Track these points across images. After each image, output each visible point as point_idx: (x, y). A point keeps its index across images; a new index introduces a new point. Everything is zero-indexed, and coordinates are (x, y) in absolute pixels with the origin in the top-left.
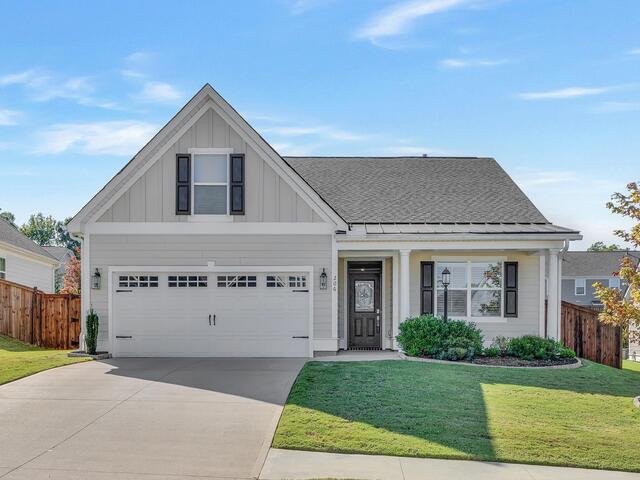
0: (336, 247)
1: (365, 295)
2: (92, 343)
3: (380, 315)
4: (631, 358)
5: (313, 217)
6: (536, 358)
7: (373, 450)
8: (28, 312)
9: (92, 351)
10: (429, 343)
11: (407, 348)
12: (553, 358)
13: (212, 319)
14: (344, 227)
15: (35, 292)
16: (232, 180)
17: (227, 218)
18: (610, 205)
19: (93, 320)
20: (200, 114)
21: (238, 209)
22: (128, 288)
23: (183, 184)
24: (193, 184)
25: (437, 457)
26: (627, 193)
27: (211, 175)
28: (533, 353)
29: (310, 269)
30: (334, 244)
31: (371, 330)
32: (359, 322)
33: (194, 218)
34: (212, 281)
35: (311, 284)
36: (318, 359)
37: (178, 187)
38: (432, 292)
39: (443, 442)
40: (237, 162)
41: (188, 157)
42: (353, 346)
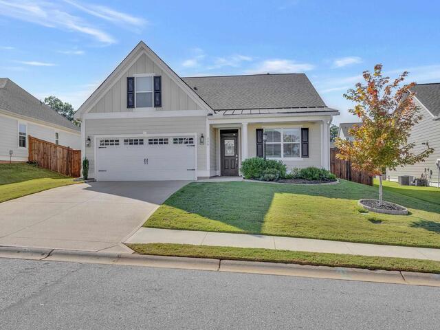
0: (208, 123)
1: (229, 148)
2: (85, 174)
3: (238, 158)
4: (387, 179)
5: (197, 107)
6: (313, 179)
7: (195, 228)
8: (65, 159)
9: (86, 178)
10: (255, 171)
11: (245, 174)
12: (323, 179)
13: (146, 161)
14: (212, 112)
15: (69, 150)
16: (155, 90)
17: (153, 109)
18: (345, 95)
19: (86, 162)
20: (138, 56)
21: (158, 104)
22: (104, 146)
23: (130, 92)
24: (135, 92)
25: (228, 232)
26: (355, 89)
27: (144, 87)
28: (312, 176)
29: (195, 134)
30: (207, 121)
31: (233, 165)
32: (227, 162)
33: (136, 109)
34: (146, 142)
35: (196, 141)
36: (200, 181)
37: (128, 94)
38: (262, 145)
39: (234, 225)
40: (158, 80)
41: (133, 79)
42: (223, 174)
